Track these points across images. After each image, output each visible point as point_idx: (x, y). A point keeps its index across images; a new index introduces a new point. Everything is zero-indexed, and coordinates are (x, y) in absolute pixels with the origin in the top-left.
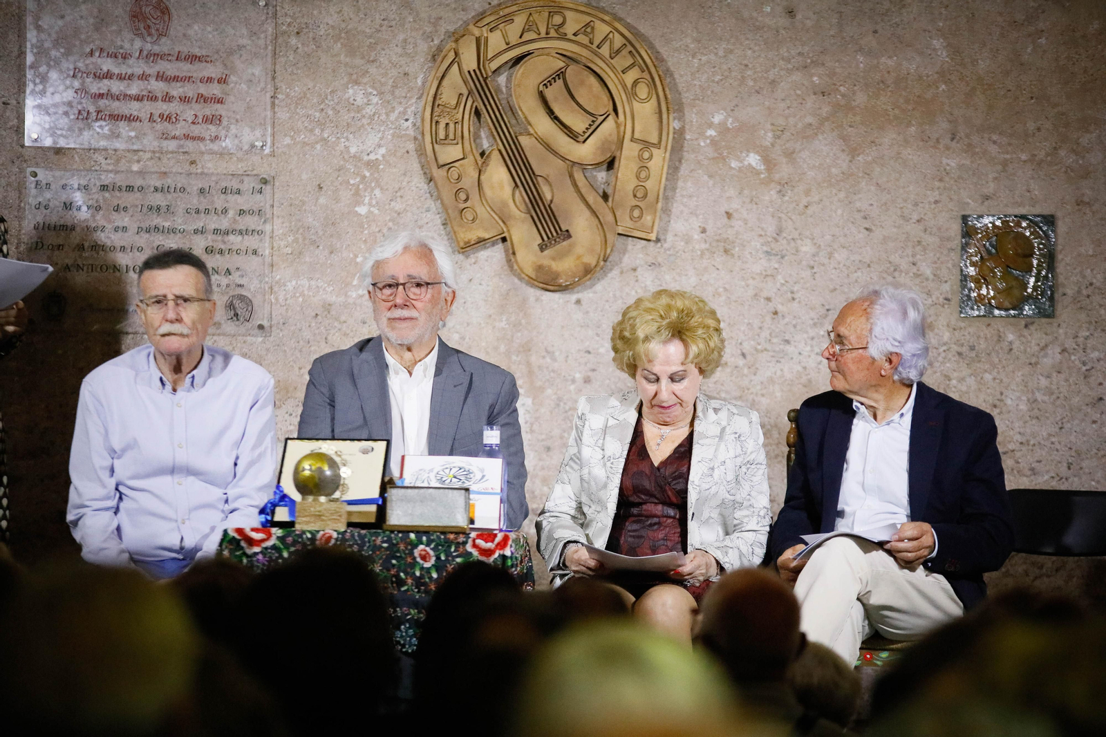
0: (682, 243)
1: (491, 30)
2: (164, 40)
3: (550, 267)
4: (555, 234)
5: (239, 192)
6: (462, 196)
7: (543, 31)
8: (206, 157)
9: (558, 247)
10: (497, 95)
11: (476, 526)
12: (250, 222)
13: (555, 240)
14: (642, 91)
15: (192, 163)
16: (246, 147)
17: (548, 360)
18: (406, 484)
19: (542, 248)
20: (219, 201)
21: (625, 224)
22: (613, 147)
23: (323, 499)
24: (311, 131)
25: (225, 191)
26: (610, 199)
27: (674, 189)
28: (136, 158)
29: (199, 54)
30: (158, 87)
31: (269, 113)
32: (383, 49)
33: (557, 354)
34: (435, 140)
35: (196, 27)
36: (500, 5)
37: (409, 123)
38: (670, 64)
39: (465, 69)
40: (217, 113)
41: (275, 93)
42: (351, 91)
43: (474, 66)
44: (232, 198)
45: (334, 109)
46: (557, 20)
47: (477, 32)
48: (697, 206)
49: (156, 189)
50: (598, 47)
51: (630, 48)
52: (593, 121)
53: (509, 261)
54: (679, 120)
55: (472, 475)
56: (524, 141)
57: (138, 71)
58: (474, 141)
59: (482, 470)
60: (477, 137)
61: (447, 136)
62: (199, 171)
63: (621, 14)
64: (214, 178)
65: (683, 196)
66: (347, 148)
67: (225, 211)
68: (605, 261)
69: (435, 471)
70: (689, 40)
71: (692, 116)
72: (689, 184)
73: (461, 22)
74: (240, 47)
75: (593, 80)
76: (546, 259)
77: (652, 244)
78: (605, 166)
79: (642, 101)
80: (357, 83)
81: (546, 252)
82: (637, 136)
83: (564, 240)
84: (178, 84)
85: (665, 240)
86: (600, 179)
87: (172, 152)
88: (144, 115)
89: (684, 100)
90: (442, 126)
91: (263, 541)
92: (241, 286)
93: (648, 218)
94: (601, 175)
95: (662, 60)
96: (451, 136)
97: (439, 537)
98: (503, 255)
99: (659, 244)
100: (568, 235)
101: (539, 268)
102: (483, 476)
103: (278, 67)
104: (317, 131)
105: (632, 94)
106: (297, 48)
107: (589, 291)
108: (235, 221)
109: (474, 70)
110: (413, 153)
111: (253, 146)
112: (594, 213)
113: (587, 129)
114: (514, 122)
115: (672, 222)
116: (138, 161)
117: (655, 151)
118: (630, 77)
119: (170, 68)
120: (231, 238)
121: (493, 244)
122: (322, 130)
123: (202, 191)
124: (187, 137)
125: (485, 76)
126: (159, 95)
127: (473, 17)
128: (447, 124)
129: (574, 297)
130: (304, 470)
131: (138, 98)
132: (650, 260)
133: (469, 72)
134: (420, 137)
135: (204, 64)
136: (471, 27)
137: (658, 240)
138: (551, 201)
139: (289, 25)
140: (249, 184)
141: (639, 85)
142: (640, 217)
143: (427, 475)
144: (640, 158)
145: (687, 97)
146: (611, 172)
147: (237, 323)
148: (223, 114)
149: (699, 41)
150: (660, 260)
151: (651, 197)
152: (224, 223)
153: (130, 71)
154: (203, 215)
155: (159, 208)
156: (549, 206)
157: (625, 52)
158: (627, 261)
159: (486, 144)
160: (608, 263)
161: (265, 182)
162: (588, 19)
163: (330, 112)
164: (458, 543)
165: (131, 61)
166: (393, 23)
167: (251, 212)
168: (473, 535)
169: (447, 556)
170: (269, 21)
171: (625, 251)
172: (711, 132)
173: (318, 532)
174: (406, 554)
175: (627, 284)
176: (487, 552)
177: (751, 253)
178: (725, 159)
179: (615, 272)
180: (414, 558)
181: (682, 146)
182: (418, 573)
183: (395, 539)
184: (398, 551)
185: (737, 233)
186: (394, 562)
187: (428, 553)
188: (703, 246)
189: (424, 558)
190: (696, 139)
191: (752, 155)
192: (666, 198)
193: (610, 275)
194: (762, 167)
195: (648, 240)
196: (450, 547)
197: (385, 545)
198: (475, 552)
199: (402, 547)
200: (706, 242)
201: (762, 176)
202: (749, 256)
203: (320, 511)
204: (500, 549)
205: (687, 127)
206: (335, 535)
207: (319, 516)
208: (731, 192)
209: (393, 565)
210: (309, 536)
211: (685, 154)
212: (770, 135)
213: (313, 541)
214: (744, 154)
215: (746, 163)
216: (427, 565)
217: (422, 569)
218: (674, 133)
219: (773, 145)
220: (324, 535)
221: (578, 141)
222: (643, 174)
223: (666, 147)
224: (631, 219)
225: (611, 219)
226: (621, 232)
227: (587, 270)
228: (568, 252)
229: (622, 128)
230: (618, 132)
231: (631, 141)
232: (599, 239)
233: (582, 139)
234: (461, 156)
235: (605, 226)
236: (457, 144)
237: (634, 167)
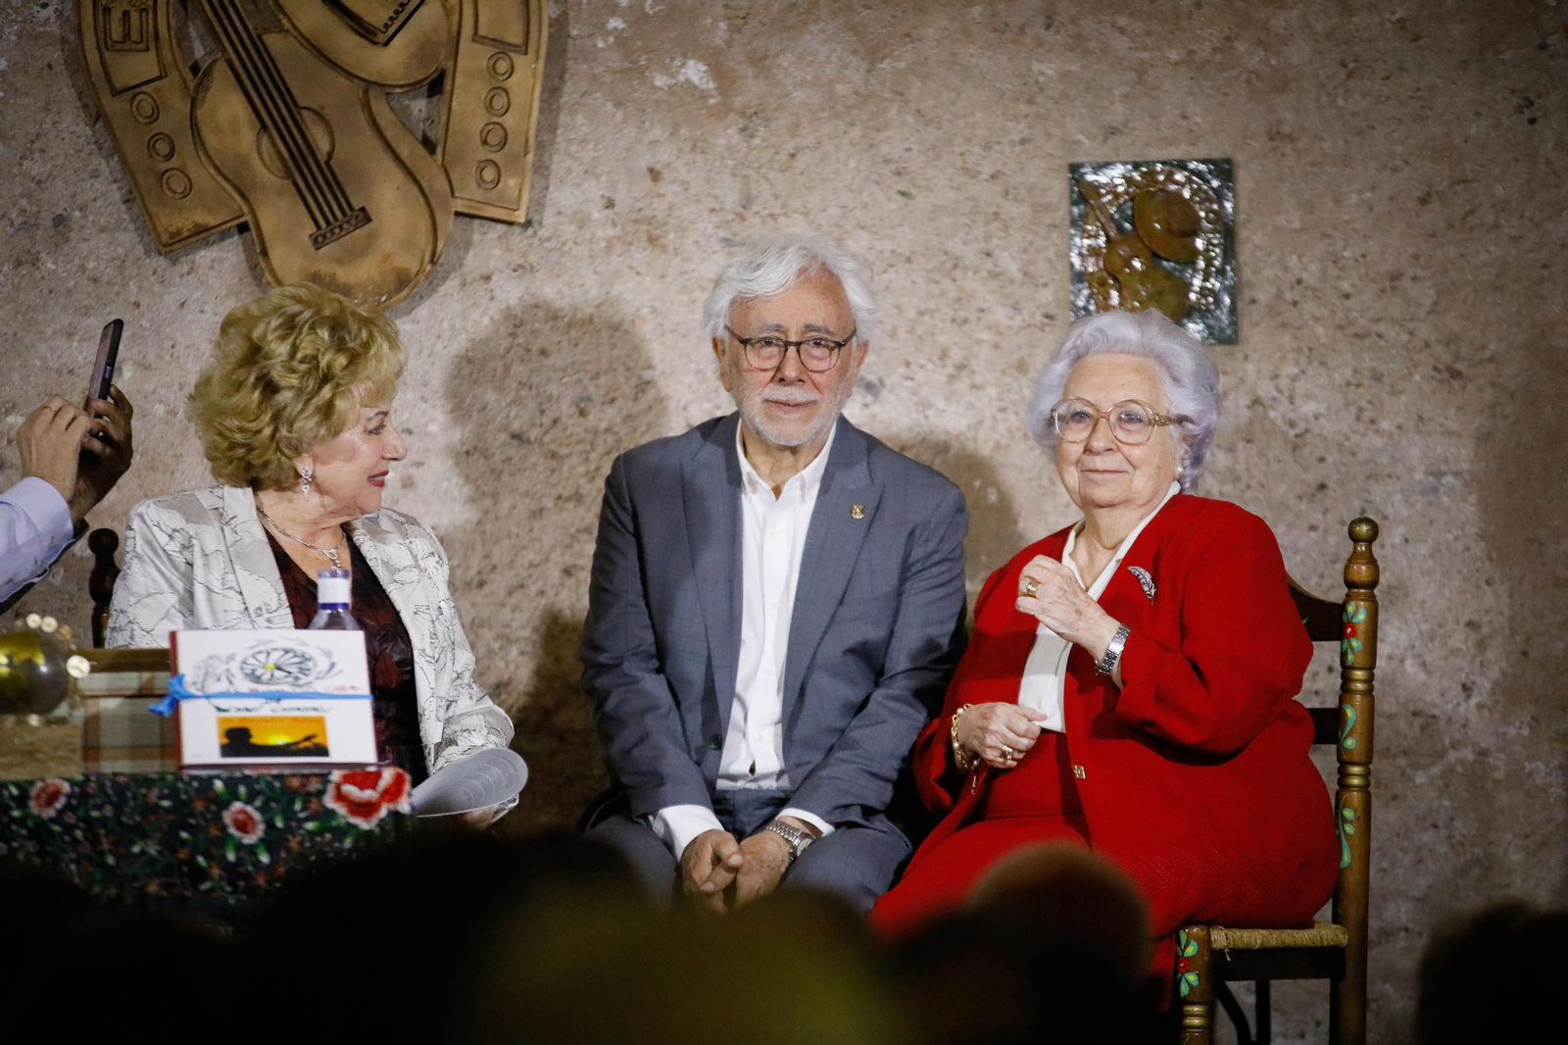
0: (572, 228)
3: (333, 276)
4: (339, 214)
6: (163, 148)
9: (347, 239)
13: (340, 227)
19: (318, 242)
21: (468, 194)
22: (442, 54)
23: (34, 720)
26: (439, 150)
27: (553, 128)
34: (104, 44)
37: (50, 11)
48: (595, 159)
52: (402, 5)
53: (253, 267)
54: (557, 1)
55: (310, 664)
56: (274, 42)
58: (179, 45)
59: (328, 654)
60: (182, 38)
61: (127, 35)
65: (569, 141)
68: (433, 261)
69: (239, 659)
72: (580, 119)
76: (324, 263)
77: (517, 230)
78: (424, 89)
81: (325, 250)
82: (482, 31)
83: (357, 226)
85: (541, 222)
86: (415, 112)
90: (116, 16)
93: (510, 183)
94: (419, 106)
96: (135, 36)
97: (270, 784)
98: (242, 256)
99: (530, 231)
100: (365, 217)
101: (314, 279)
102: (333, 665)
107: (406, 318)
110: (60, 68)
112: (410, 174)
113: (391, 19)
115: (551, 189)
117: (518, 59)
121: (223, 236)
128: (126, 13)
132: (516, 259)
134: (72, 38)
137: (528, 224)
138: (330, 155)
142: (496, 181)
143: (223, 667)
144: (493, 69)
146: (435, 99)
150: (532, 258)
151: (514, 145)
156: (327, 163)
158: (472, 262)
159: (199, 50)
160: (438, 268)
164: (309, 794)
168: (336, 776)
169: (287, 820)
171: (468, 245)
172: (616, 23)
173: (32, 783)
174: (207, 821)
175: (476, 305)
176: (365, 809)
177: (696, 242)
178: (642, 72)
179: (452, 284)
180: (223, 828)
181: (565, 51)
182: (231, 856)
183: (186, 792)
184: (192, 815)
185: (671, 207)
186: (184, 835)
187: (250, 817)
188: (611, 232)
189: (244, 826)
190: (590, 36)
191: (691, 63)
192: (540, 145)
193: (442, 289)
194: (712, 85)
195: (510, 224)
196: (292, 802)
197: (166, 803)
198: (341, 810)
199: (199, 806)
200: (614, 224)
201: (712, 101)
202: (693, 248)
203: (32, 744)
204: (390, 801)
205: (572, 14)
206: (66, 787)
207: (31, 753)
208: (657, 132)
209: (183, 842)
210: (14, 791)
211: (570, 63)
212: (723, 25)
213: (22, 800)
214: (677, 63)
215: (681, 78)
216: (249, 839)
217: (239, 847)
218: (551, 25)
219: (729, 43)
220: (43, 790)
221: (375, 43)
222: (500, 102)
223: (538, 51)
224: (479, 185)
225: (441, 183)
226: (460, 209)
227: (402, 281)
228: (365, 249)
229: (456, 18)
230: (450, 25)
231: (474, 40)
232: (424, 224)
233: (382, 38)
234: (156, 74)
235: (433, 201)
236: (147, 49)
237: (482, 89)
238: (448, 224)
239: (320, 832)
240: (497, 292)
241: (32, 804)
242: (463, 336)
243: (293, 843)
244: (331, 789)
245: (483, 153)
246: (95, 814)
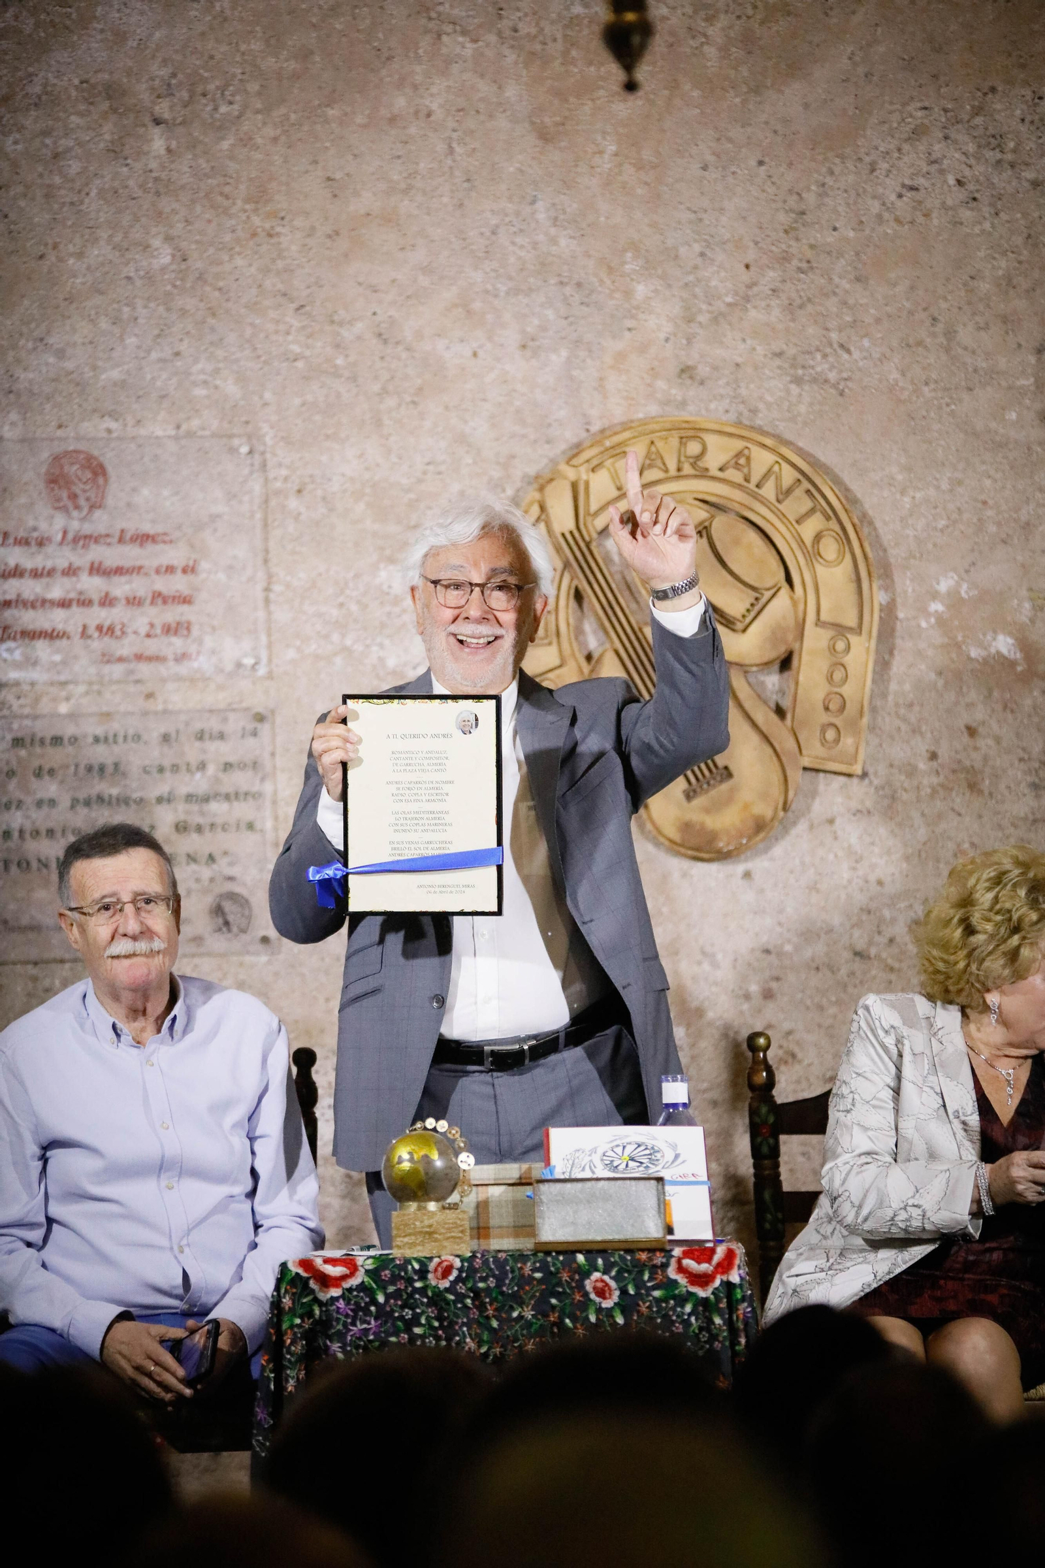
0: (902, 778)
1: (593, 470)
2: (98, 513)
3: (702, 824)
4: (708, 775)
5: (221, 736)
7: (672, 466)
8: (170, 686)
9: (713, 793)
10: (606, 565)
11: (678, 1235)
12: (240, 780)
13: (708, 783)
14: (830, 548)
15: (150, 696)
16: (229, 667)
17: (706, 966)
18: (558, 1175)
19: (689, 795)
20: (192, 752)
21: (814, 752)
22: (790, 637)
23: (432, 1206)
24: (327, 637)
25: (200, 736)
26: (789, 716)
27: (884, 695)
28: (64, 694)
29: (152, 532)
30: (92, 585)
31: (261, 614)
32: (430, 508)
33: (720, 957)
35: (145, 492)
36: (602, 431)
38: (867, 506)
39: (557, 529)
40: (184, 619)
41: (269, 583)
42: (383, 574)
43: (571, 525)
44: (213, 747)
45: (358, 602)
46: (694, 448)
47: (571, 474)
48: (921, 720)
49: (97, 740)
50: (758, 486)
51: (806, 485)
52: (757, 599)
54: (886, 590)
55: (659, 1155)
57: (62, 564)
58: (576, 638)
59: (674, 1147)
60: (579, 632)
62: (160, 707)
63: (788, 436)
64: (183, 717)
65: (898, 705)
66: (381, 660)
67: (202, 766)
68: (785, 808)
69: (600, 1152)
70: (894, 469)
71: (905, 584)
72: (907, 687)
73: (545, 461)
74: (214, 518)
75: (753, 536)
76: (696, 812)
77: (855, 781)
78: (776, 667)
79: (828, 564)
80: (391, 560)
81: (697, 802)
82: (824, 617)
83: (721, 781)
84: (123, 579)
85: (875, 774)
86: (770, 686)
87: (118, 682)
88: (74, 628)
89: (892, 560)
91: (344, 1277)
92: (231, 879)
93: (848, 741)
94: (772, 680)
95: (854, 501)
97: (622, 1258)
99: (867, 781)
100: (727, 773)
101: (686, 827)
102: (677, 1156)
103: (272, 544)
104: (335, 637)
105: (813, 553)
106: (299, 514)
107: (764, 857)
108: (217, 780)
109: (571, 532)
111: (239, 665)
112: (766, 738)
113: (748, 611)
114: (634, 606)
115: (884, 745)
116: (68, 699)
117: (854, 639)
118: (808, 530)
119: (111, 556)
120: (214, 807)
122: (343, 636)
123: (166, 738)
124: (139, 657)
125: (587, 538)
126: (96, 597)
127: (564, 452)
129: (740, 868)
130: (400, 1161)
131: (64, 604)
132: (854, 805)
133: (563, 535)
135: (160, 547)
136: (563, 467)
137: (865, 775)
139: (286, 479)
140: (236, 723)
141: (823, 541)
142: (837, 740)
143: (587, 1159)
144: (832, 649)
145: (896, 555)
146: (786, 674)
147: (229, 935)
148: (193, 618)
149: (909, 469)
150: (869, 804)
151: (851, 709)
152: (199, 783)
153: (49, 564)
154: (168, 774)
155: (102, 769)
157: (799, 492)
158: (818, 808)
159: (593, 642)
160: (790, 814)
161: (260, 718)
162: (739, 444)
163: (354, 608)
164: (655, 1266)
165: (50, 549)
166: (443, 468)
167: (242, 766)
168: (677, 1252)
169: (637, 1287)
170: (255, 476)
171: (814, 794)
172: (936, 607)
173: (431, 1259)
174: (571, 1288)
175: (822, 844)
176: (702, 1280)
177: (1009, 787)
178: (960, 647)
179: (802, 827)
180: (586, 1294)
181: (893, 630)
182: (593, 1318)
183: (554, 1265)
184: (560, 1284)
185: (986, 759)
186: (554, 1301)
187: (607, 1285)
188: (935, 780)
189: (602, 1293)
190: (915, 618)
191: (1001, 637)
192: (874, 710)
193: (794, 832)
194: (1019, 655)
195: (849, 775)
196: (641, 1273)
197: (538, 1275)
198: (682, 1280)
199: (565, 1277)
200: (938, 773)
201: (1019, 669)
202: (1006, 793)
203: (430, 1226)
204: (723, 1273)
205: (899, 600)
206: (457, 1263)
207: (430, 1234)
208: (973, 695)
209: (553, 1307)
210: (417, 1266)
211: (898, 641)
212: (1027, 605)
213: (423, 1273)
214: (989, 638)
215: (993, 650)
216: (608, 1304)
217: (599, 1310)
218: (881, 610)
219: (1032, 621)
220: (440, 1263)
221: (734, 630)
222: (838, 675)
223: (870, 632)
224: (823, 745)
225: (791, 744)
226: (807, 764)
227: (760, 826)
228: (729, 800)
229: (801, 607)
230: (796, 612)
231: (816, 625)
232: (776, 777)
233: (739, 626)
234: (557, 662)
235: (784, 759)
236: (550, 644)
237: (823, 665)
238: (796, 776)
239: (665, 1299)
240: (839, 833)
241: (430, 1276)
242: (812, 871)
243: (643, 1308)
244: (673, 1262)
245: (825, 718)
246: (481, 1285)
